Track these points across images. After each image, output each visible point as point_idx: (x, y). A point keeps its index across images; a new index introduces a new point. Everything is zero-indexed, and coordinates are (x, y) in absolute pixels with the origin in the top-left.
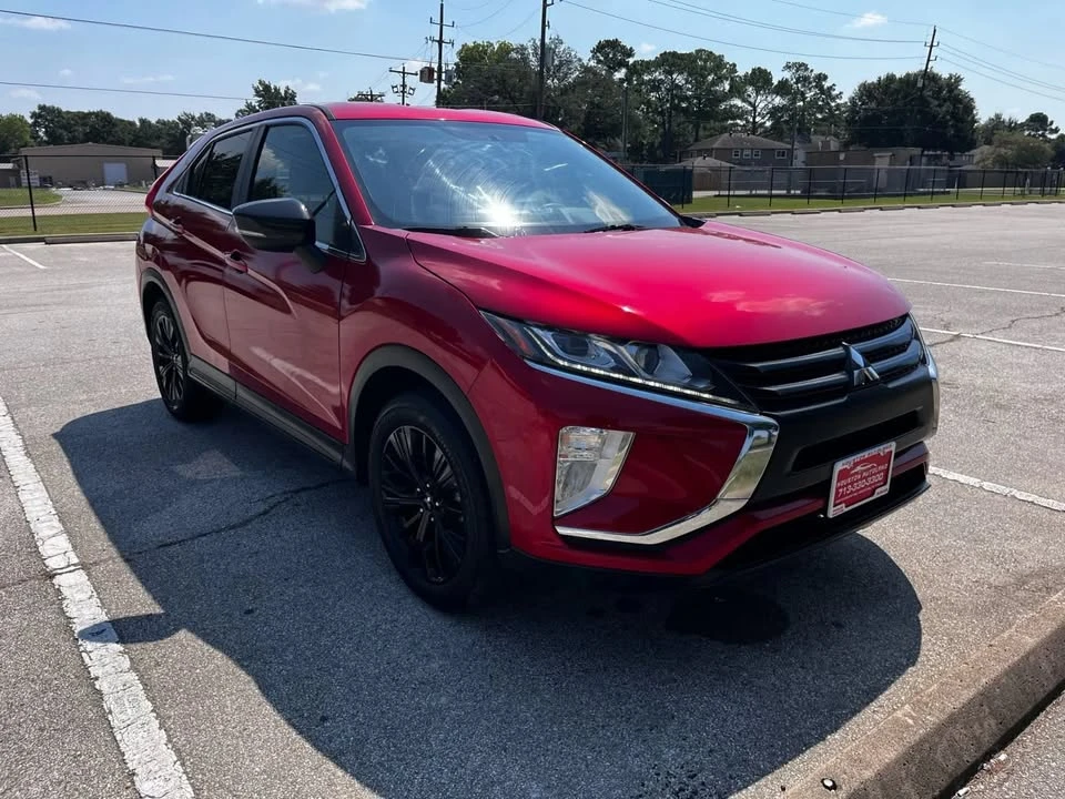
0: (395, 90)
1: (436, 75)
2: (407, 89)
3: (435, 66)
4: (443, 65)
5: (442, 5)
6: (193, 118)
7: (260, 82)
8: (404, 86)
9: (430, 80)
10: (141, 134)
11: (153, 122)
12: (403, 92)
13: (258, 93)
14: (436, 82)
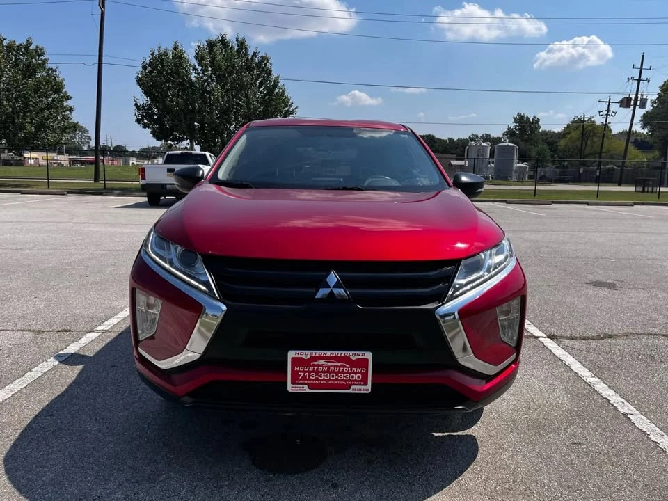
0: (601, 113)
1: (632, 103)
2: (610, 113)
3: (633, 96)
4: (639, 96)
5: (643, 56)
6: (477, 137)
7: (518, 114)
8: (608, 111)
9: (628, 106)
10: (448, 147)
11: (456, 139)
12: (607, 115)
13: (516, 120)
14: (632, 107)
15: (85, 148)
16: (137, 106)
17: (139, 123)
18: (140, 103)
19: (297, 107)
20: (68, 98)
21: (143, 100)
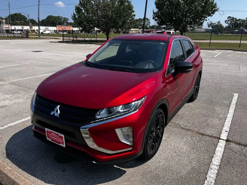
15: (148, 26)
16: (154, 13)
17: (154, 19)
18: (155, 11)
19: (219, 8)
20: (134, 12)
21: (156, 10)
